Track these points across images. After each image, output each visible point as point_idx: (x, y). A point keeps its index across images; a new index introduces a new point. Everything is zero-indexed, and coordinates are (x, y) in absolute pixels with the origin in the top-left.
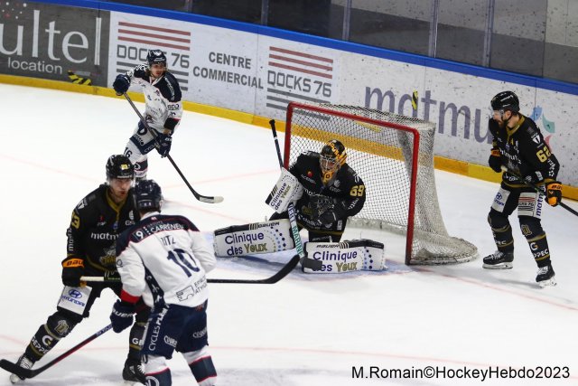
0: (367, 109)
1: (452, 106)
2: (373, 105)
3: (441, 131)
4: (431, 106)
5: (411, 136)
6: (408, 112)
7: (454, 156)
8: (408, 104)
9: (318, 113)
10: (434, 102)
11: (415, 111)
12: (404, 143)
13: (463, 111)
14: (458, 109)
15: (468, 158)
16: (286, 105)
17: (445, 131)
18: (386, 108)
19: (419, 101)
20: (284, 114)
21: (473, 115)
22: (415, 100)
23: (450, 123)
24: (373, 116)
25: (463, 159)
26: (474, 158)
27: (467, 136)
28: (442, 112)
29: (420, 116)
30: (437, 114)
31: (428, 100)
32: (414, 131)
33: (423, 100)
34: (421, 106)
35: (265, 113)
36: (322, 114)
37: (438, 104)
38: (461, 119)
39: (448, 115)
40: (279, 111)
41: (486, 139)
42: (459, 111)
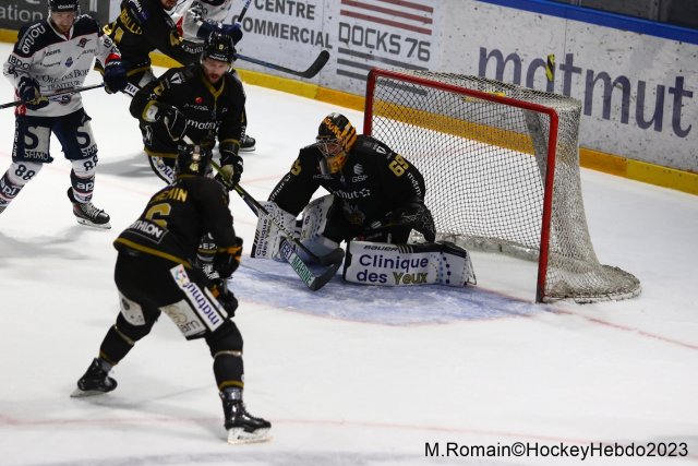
0: (482, 79)
1: (604, 76)
2: (491, 73)
3: (588, 111)
4: (574, 76)
5: (545, 119)
6: (540, 83)
7: (606, 148)
8: (541, 72)
9: (411, 85)
10: (578, 71)
11: (550, 83)
12: (535, 128)
13: (619, 84)
14: (613, 81)
15: (626, 151)
16: (366, 73)
17: (593, 111)
18: (508, 77)
19: (557, 70)
20: (363, 85)
21: (634, 90)
22: (551, 66)
23: (601, 101)
24: (490, 90)
25: (621, 152)
26: (635, 152)
27: (625, 119)
28: (590, 85)
29: (558, 89)
30: (583, 88)
31: (569, 68)
32: (551, 112)
33: (562, 67)
34: (559, 75)
35: (334, 83)
36: (417, 86)
37: (584, 74)
38: (617, 94)
39: (599, 90)
40: (356, 81)
41: (653, 124)
42: (615, 84)
